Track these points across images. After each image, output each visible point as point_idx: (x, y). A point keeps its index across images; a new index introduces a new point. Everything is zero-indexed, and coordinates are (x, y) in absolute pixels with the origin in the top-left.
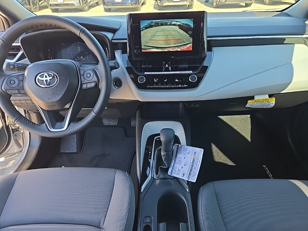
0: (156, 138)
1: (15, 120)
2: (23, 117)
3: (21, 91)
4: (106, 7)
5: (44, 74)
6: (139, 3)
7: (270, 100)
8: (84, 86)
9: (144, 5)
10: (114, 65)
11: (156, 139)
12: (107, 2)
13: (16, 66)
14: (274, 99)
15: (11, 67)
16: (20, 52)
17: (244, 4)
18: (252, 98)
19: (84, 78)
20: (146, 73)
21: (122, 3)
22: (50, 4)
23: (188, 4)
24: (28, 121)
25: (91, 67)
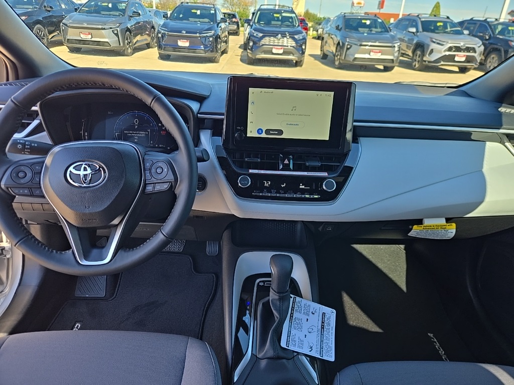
0: (258, 281)
1: (17, 242)
2: (32, 237)
3: (35, 190)
4: (162, 52)
5: (82, 164)
6: (217, 51)
7: (447, 227)
8: (149, 188)
9: (225, 55)
10: (201, 155)
11: (258, 283)
12: (164, 45)
13: (28, 145)
14: (454, 225)
15: (20, 146)
16: (35, 121)
17: (381, 67)
18: (420, 222)
19: (151, 176)
20: (251, 171)
21: (189, 48)
22: (68, 39)
23: (297, 59)
24: (40, 244)
25: (163, 156)
